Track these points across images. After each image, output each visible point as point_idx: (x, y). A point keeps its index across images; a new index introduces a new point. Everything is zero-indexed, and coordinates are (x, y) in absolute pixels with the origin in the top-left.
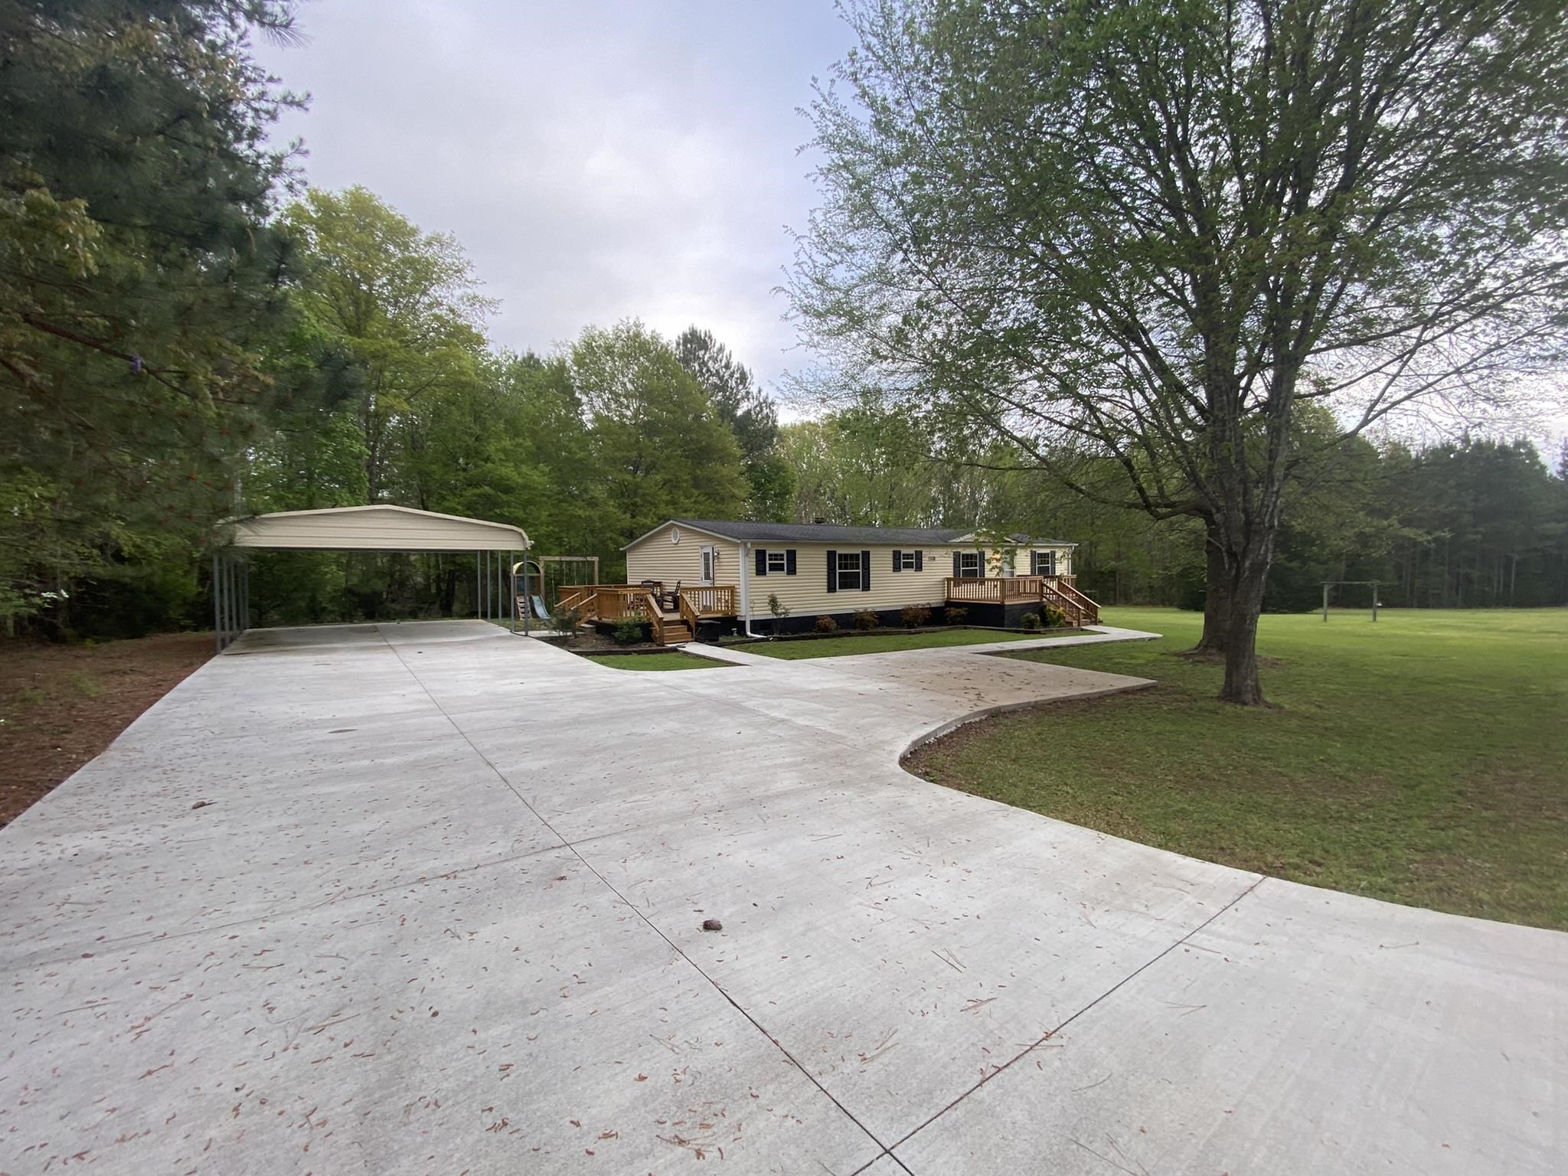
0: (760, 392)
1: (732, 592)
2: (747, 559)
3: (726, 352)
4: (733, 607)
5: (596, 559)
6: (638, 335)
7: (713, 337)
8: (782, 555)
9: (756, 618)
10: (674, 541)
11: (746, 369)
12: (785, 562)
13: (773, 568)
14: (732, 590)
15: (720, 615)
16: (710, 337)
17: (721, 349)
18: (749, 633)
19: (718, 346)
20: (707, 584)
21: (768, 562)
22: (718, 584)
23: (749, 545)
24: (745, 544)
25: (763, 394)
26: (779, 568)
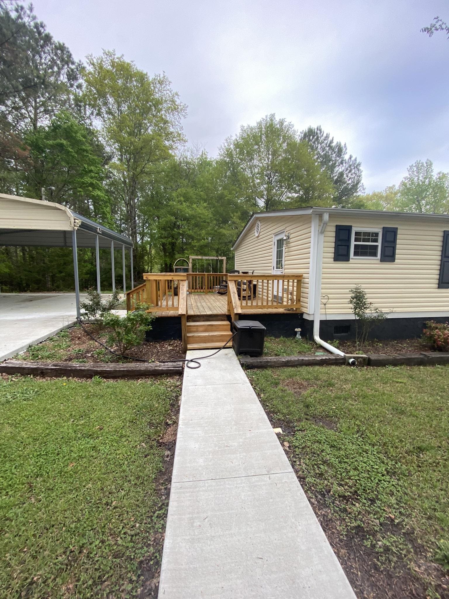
0: (350, 158)
1: (299, 282)
2: (322, 237)
3: (330, 138)
4: (299, 300)
5: (224, 258)
6: (271, 125)
7: (322, 130)
8: (377, 234)
9: (329, 318)
10: (257, 235)
11: (343, 145)
12: (379, 244)
13: (361, 251)
14: (299, 279)
15: (281, 310)
16: (320, 130)
17: (327, 137)
18: (317, 338)
19: (325, 135)
20: (278, 272)
21: (353, 243)
22: (287, 271)
23: (326, 217)
24: (320, 216)
25: (353, 159)
26: (370, 251)
